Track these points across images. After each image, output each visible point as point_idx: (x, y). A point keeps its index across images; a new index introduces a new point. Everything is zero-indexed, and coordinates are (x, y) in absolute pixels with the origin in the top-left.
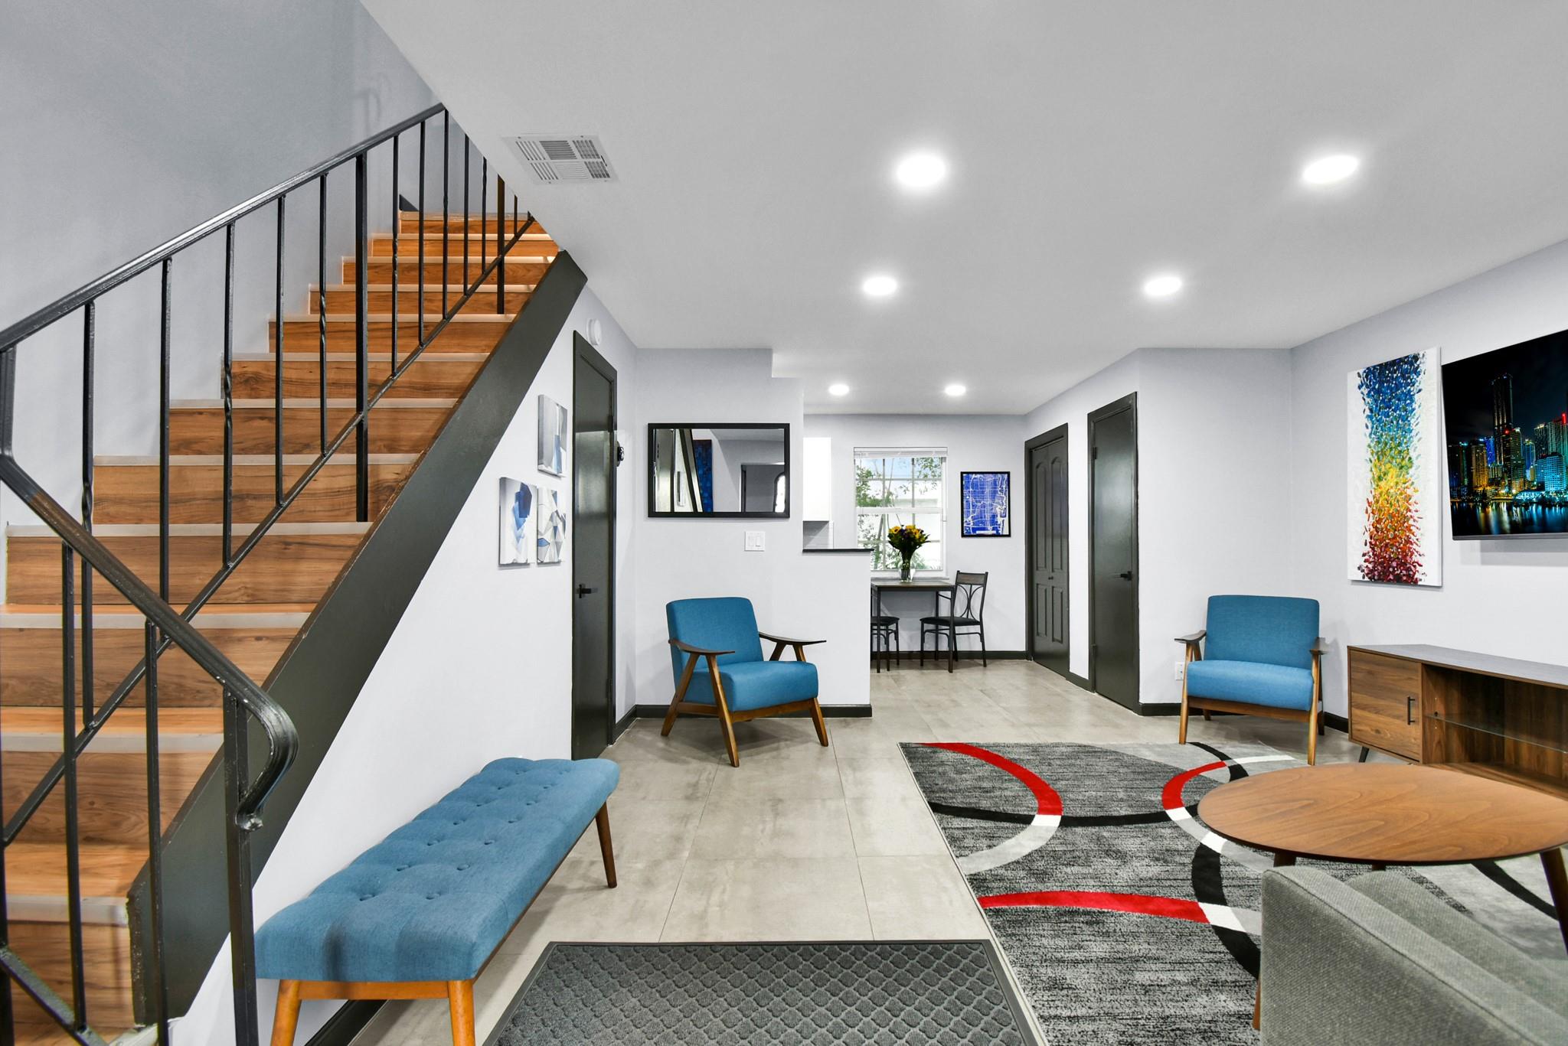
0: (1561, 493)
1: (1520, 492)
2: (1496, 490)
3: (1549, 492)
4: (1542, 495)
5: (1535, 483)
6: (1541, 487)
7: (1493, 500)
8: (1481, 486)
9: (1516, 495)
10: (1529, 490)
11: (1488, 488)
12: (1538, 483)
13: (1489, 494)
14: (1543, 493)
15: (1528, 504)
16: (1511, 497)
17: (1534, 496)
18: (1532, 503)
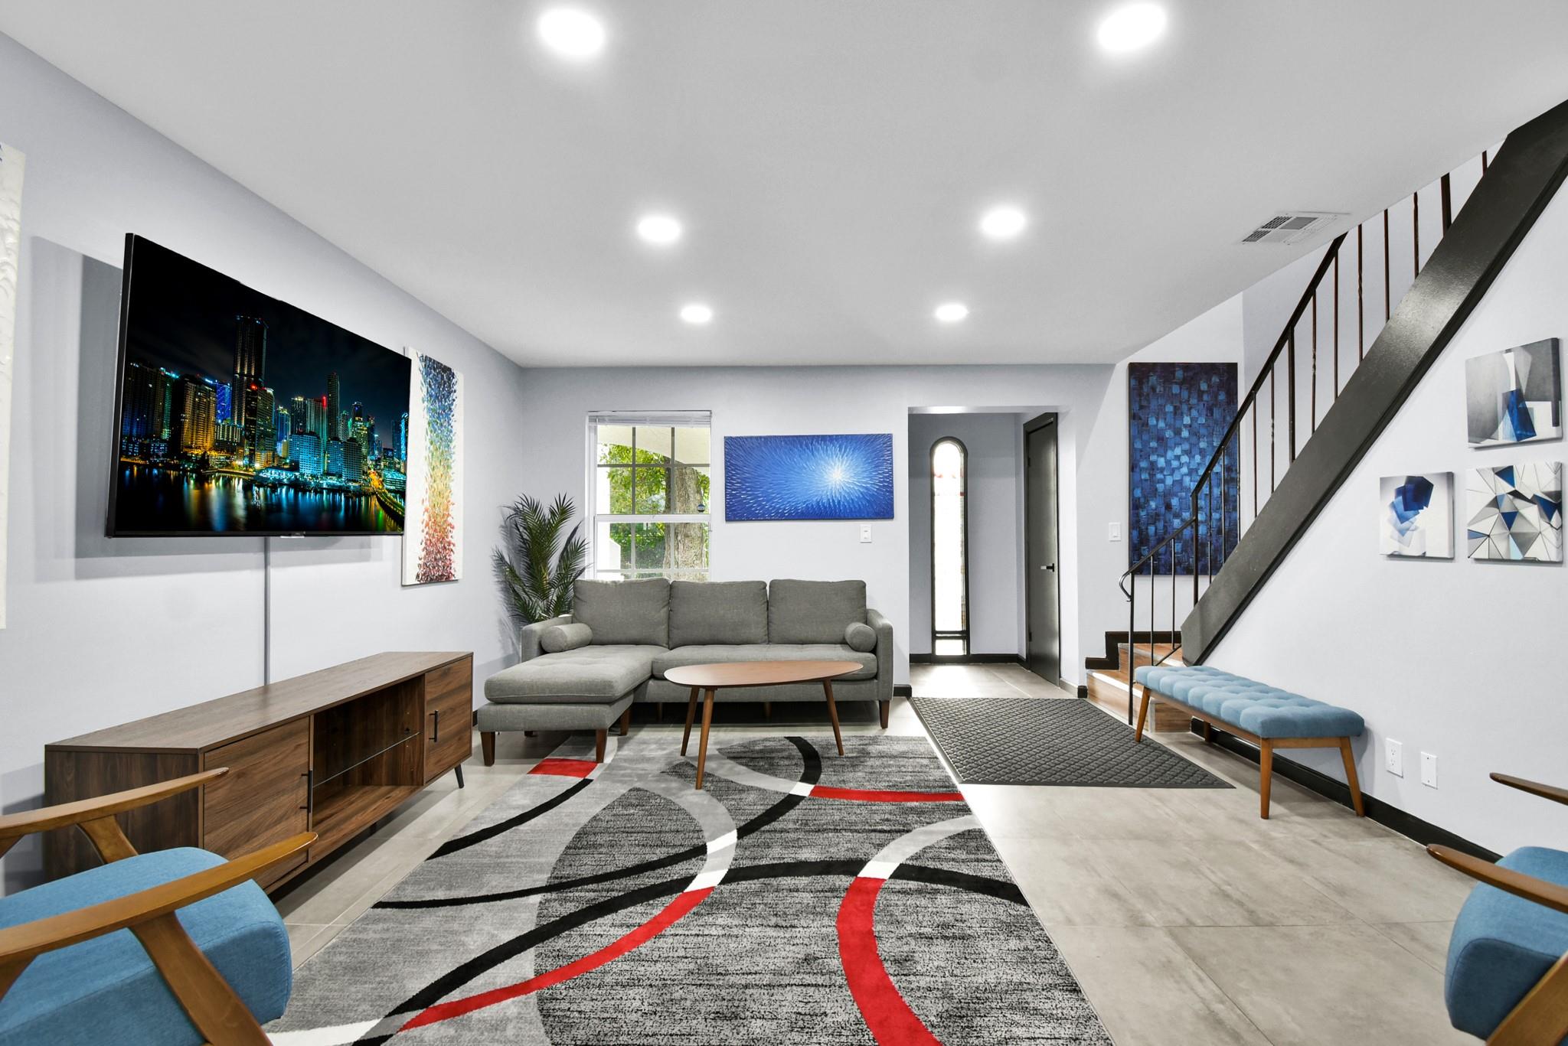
0: (317, 478)
1: (267, 469)
2: (227, 458)
3: (304, 475)
4: (296, 476)
5: (288, 461)
6: (295, 467)
7: (219, 472)
8: (199, 448)
9: (260, 471)
10: (278, 468)
11: (213, 453)
12: (291, 461)
13: (212, 462)
14: (297, 474)
15: (276, 485)
16: (251, 472)
17: (285, 476)
18: (281, 484)
